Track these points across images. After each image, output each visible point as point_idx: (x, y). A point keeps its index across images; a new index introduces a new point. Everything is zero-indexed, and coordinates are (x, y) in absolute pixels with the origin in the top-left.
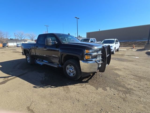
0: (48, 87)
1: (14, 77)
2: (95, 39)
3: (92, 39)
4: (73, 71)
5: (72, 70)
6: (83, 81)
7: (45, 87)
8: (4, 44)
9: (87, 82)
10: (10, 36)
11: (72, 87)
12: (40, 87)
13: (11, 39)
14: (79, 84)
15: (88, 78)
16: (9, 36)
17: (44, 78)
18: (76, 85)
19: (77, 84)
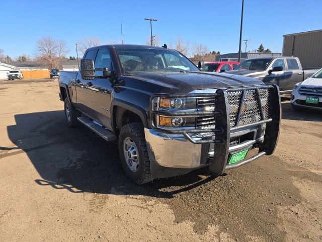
0: (65, 187)
1: (21, 150)
2: (297, 59)
3: (282, 60)
4: (136, 156)
5: (135, 153)
6: (162, 190)
7: (58, 186)
8: (52, 71)
9: (168, 195)
10: (67, 52)
11: (116, 201)
12: (50, 184)
13: (71, 57)
14: (140, 196)
15: (183, 187)
16: (67, 49)
17: (75, 163)
18: (131, 196)
19: (134, 196)
